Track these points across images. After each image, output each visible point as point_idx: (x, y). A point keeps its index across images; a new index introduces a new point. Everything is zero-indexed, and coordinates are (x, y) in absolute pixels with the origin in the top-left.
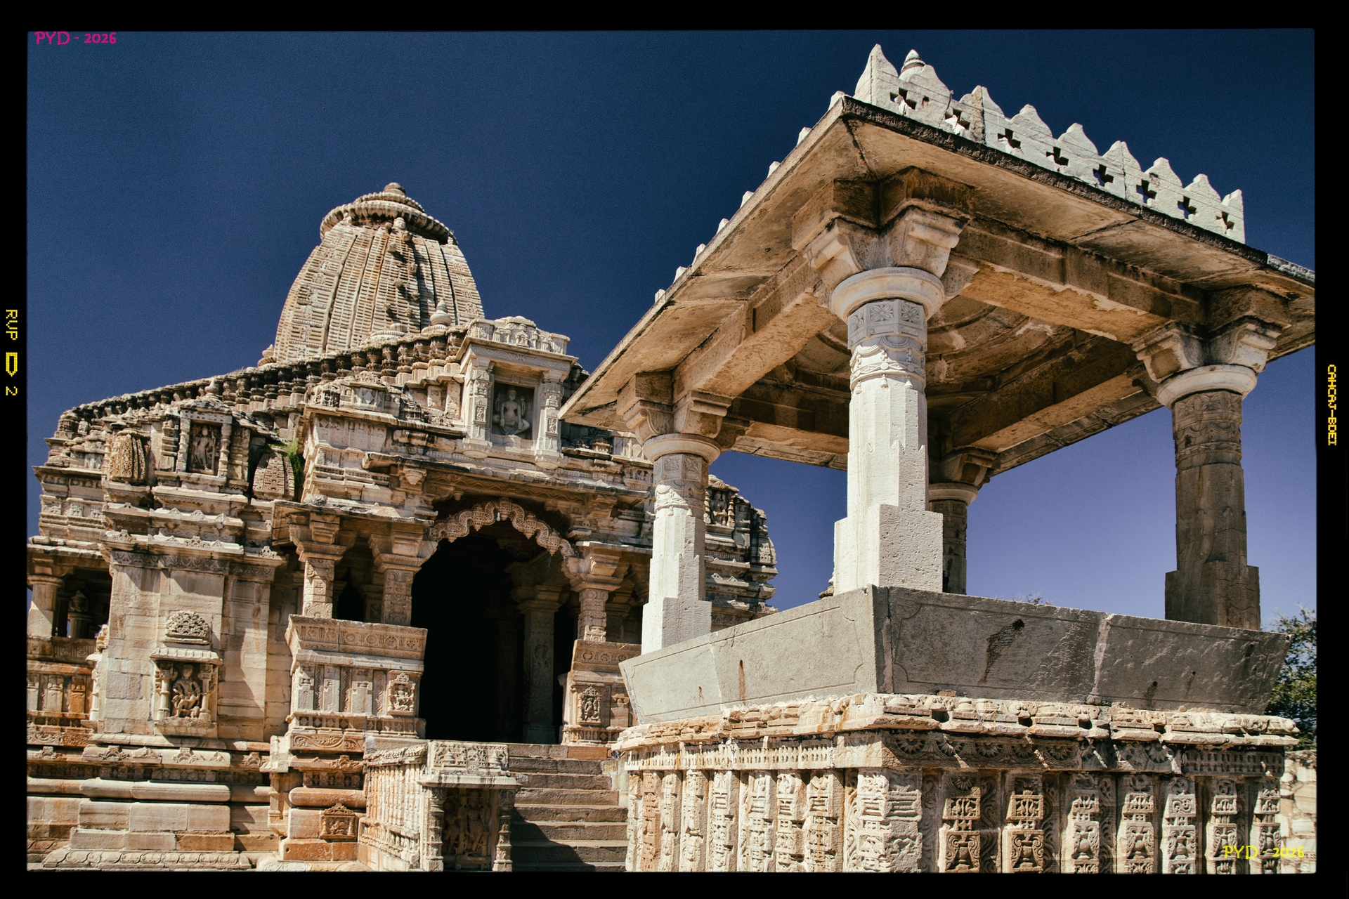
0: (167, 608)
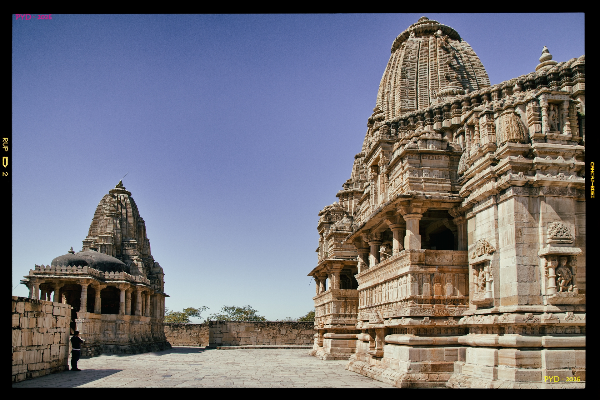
0: (546, 221)
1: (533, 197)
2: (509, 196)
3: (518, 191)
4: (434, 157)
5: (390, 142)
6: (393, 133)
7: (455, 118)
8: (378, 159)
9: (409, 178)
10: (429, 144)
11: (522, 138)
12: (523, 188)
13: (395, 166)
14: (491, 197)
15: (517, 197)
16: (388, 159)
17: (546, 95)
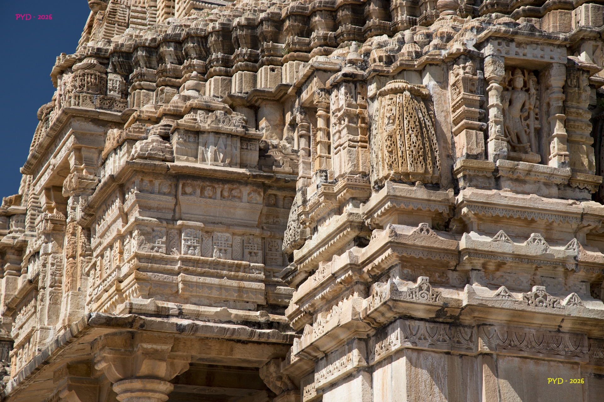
1: (461, 356)
2: (393, 348)
3: (418, 335)
4: (219, 191)
5: (101, 117)
6: (113, 89)
7: (291, 66)
8: (64, 169)
9: (137, 256)
10: (205, 145)
11: (430, 170)
12: (432, 325)
13: (104, 207)
14: (354, 345)
15: (415, 355)
16: (92, 177)
17: (499, 44)
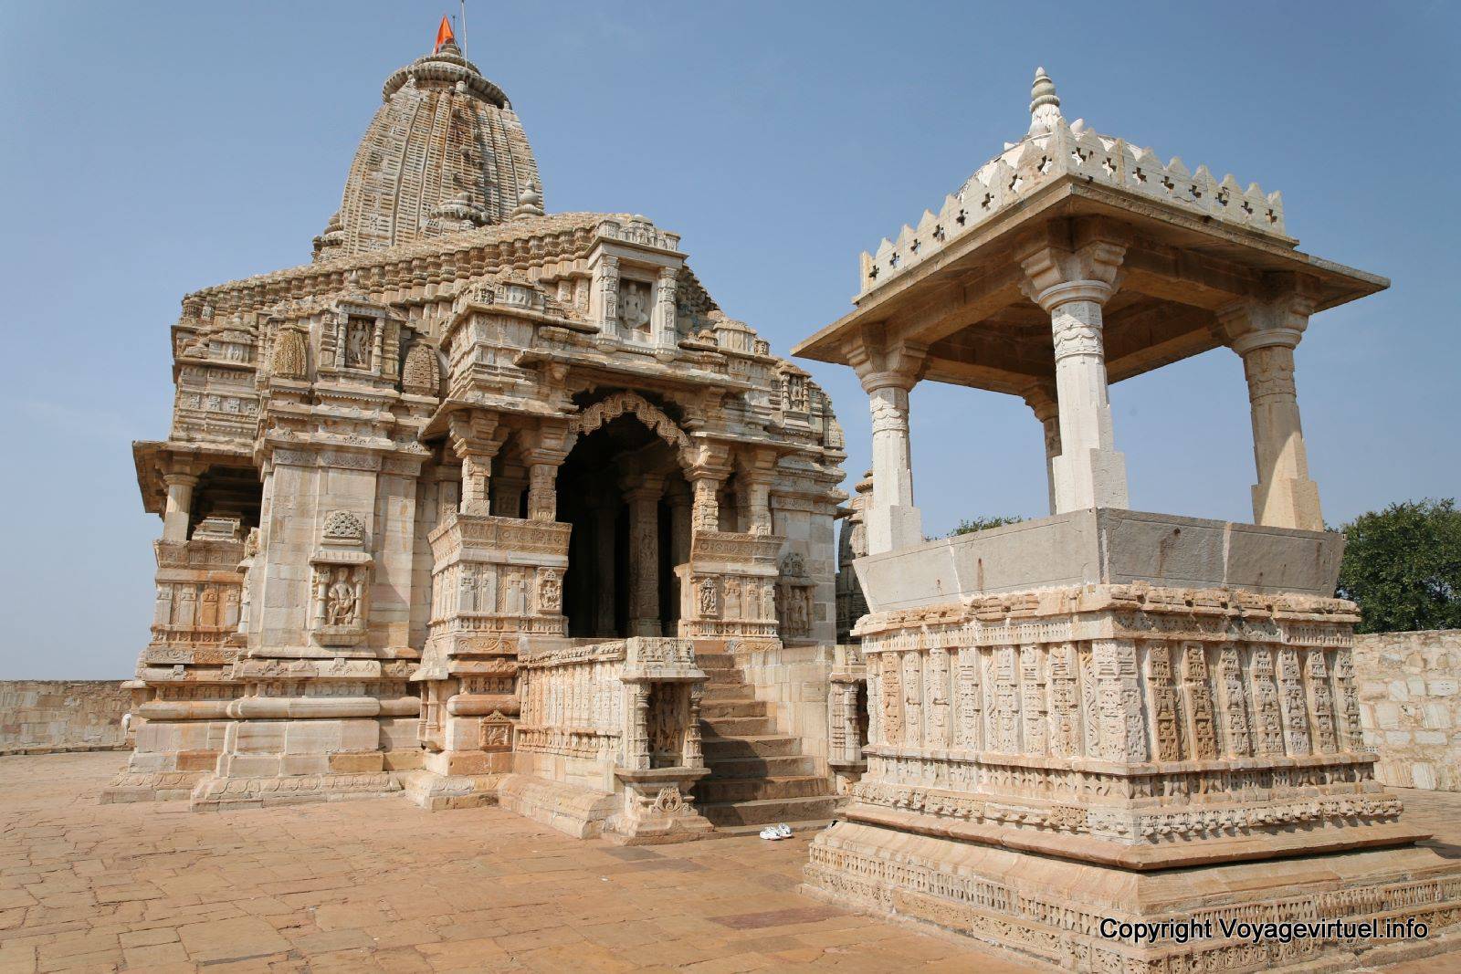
0: (324, 508)
